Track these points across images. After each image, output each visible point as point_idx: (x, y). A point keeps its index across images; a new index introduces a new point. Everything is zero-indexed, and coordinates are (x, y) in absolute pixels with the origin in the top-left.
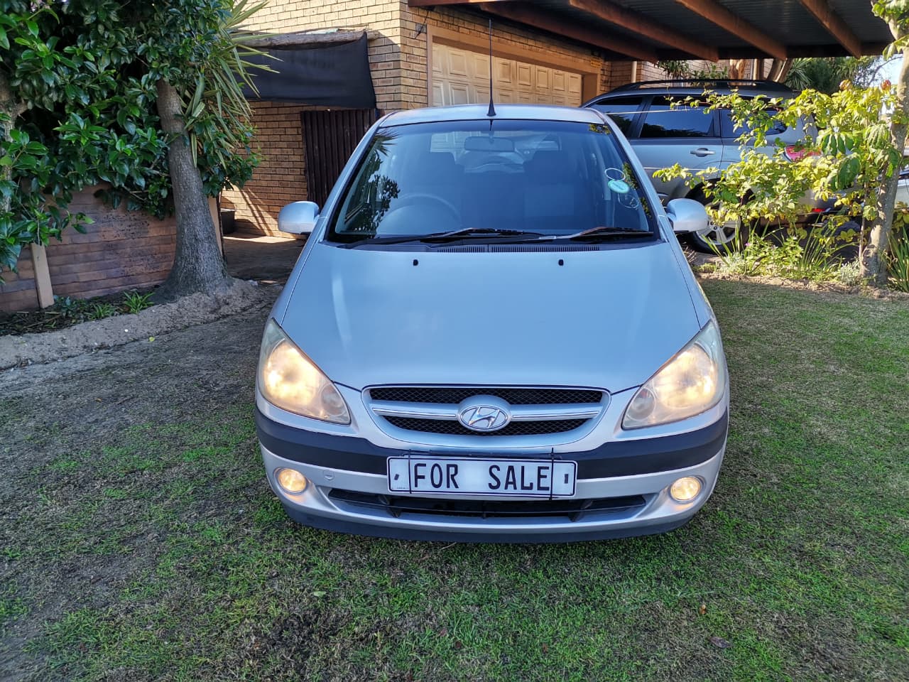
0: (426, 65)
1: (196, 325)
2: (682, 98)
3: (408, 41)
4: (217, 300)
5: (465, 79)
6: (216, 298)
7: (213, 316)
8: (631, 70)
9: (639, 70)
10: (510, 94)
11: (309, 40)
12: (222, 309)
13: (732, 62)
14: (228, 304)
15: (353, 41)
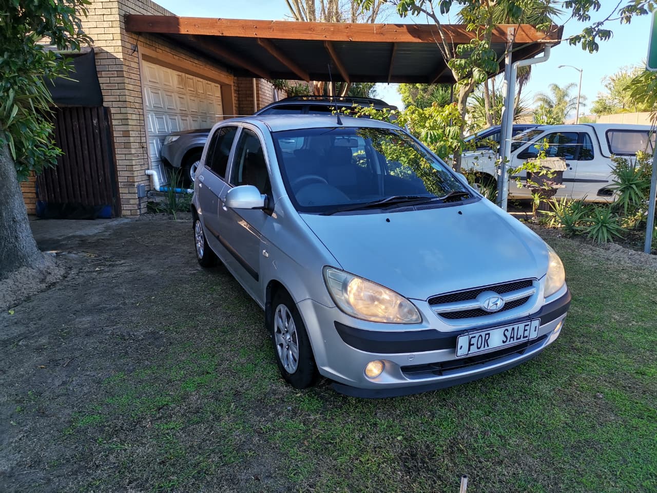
0: (139, 75)
1: (35, 295)
2: (340, 108)
3: (127, 57)
4: (41, 272)
5: (159, 86)
6: (39, 270)
7: (44, 286)
8: (252, 83)
9: (257, 84)
12: (48, 278)
13: (315, 82)
14: (50, 273)
15: (85, 54)
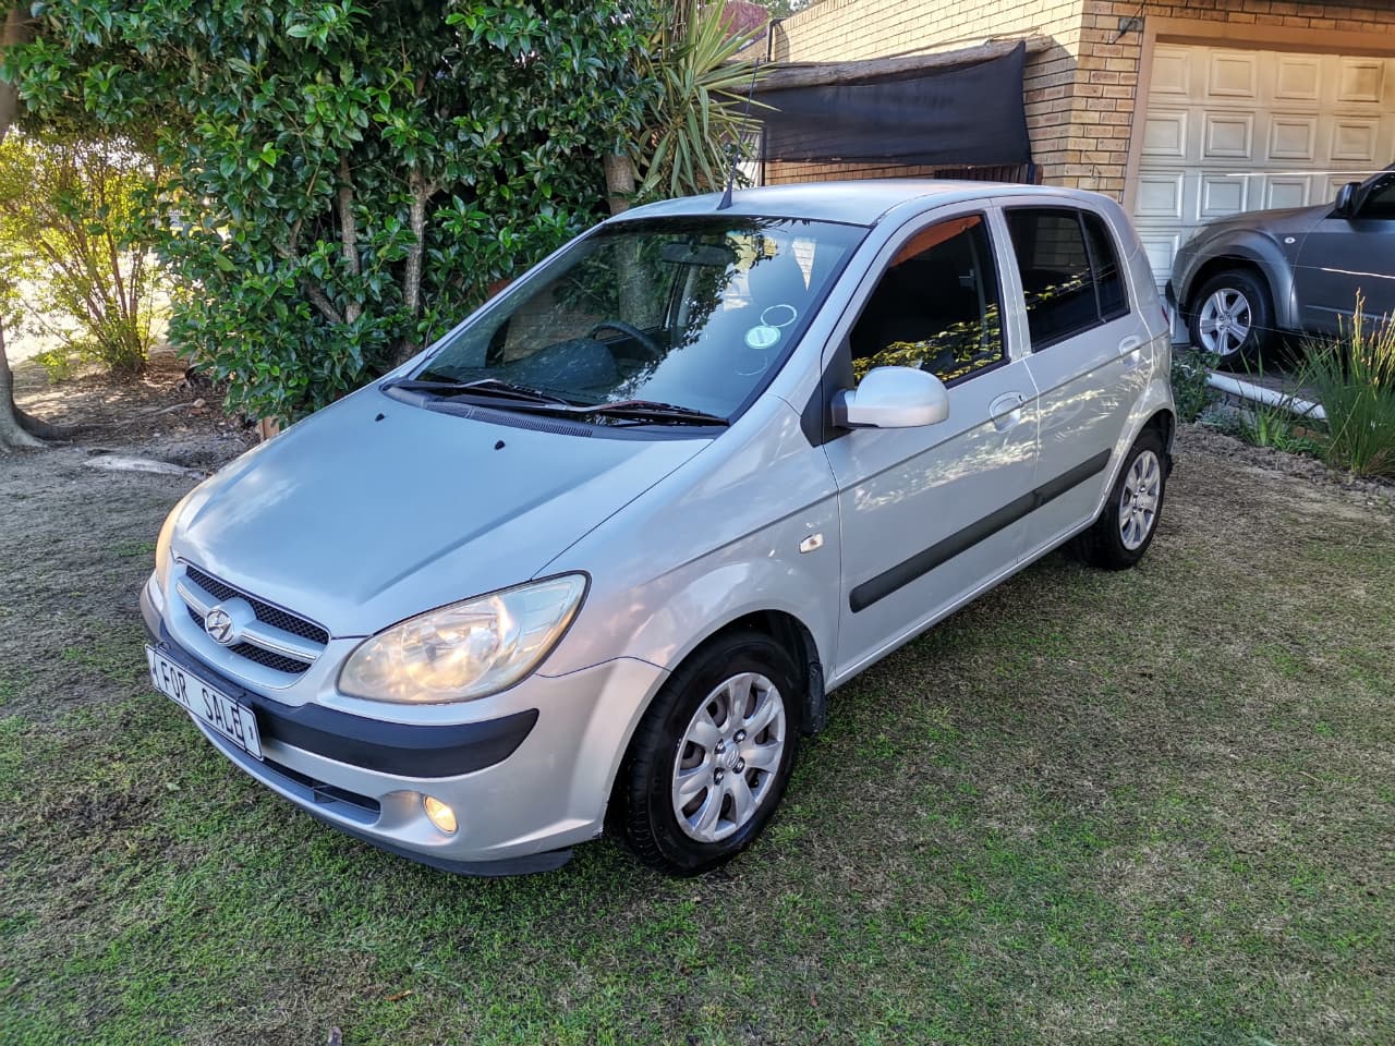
0: (1136, 85)
3: (1096, 50)
5: (1248, 103)
10: (1373, 123)
11: (907, 66)
